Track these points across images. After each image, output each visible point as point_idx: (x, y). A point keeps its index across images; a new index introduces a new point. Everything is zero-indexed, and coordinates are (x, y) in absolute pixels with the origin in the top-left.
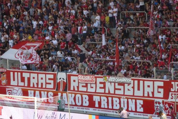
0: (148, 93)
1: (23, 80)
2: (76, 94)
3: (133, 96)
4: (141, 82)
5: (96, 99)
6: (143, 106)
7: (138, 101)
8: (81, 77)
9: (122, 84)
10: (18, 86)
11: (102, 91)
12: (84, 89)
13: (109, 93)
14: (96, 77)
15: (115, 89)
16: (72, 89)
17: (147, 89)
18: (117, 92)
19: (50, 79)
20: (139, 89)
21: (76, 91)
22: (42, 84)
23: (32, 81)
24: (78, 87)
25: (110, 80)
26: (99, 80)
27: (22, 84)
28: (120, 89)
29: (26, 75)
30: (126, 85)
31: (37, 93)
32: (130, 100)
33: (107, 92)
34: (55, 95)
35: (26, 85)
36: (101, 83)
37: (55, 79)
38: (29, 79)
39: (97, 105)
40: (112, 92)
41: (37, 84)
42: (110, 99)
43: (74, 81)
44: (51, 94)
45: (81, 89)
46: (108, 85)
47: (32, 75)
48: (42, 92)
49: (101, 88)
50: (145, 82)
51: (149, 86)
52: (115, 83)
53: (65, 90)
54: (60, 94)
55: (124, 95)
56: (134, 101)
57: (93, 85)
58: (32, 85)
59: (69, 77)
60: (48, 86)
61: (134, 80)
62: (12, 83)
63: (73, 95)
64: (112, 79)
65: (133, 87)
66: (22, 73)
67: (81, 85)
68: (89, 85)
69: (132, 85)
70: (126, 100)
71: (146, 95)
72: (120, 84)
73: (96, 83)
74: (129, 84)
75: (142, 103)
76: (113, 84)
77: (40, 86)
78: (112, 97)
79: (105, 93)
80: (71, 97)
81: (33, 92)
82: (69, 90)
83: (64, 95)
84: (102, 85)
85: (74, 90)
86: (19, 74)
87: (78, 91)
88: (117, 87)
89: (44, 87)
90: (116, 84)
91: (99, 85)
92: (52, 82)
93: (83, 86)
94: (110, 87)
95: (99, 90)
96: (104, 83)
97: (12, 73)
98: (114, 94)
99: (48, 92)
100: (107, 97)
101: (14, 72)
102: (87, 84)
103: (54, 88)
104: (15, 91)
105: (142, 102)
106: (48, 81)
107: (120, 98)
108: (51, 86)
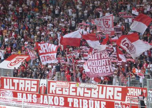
0: (109, 96)
1: (13, 84)
2: (54, 96)
3: (98, 98)
4: (105, 88)
5: (70, 100)
6: (105, 106)
7: (102, 103)
8: (58, 83)
9: (90, 89)
10: (9, 89)
11: (74, 94)
12: (60, 92)
13: (80, 96)
14: (70, 84)
15: (84, 93)
16: (51, 92)
17: (108, 93)
18: (86, 95)
19: (34, 84)
20: (102, 93)
22: (28, 88)
23: (21, 86)
24: (55, 91)
25: (80, 86)
26: (72, 86)
27: (12, 88)
28: (88, 93)
29: (16, 81)
30: (93, 90)
31: (24, 95)
32: (96, 102)
33: (78, 95)
35: (16, 89)
36: (73, 88)
37: (38, 84)
38: (18, 84)
39: (70, 105)
40: (82, 95)
41: (24, 88)
43: (53, 86)
44: (35, 96)
45: (58, 92)
46: (79, 89)
47: (21, 81)
48: (28, 95)
49: (73, 92)
50: (108, 88)
51: (110, 91)
52: (84, 88)
53: (45, 93)
54: (42, 96)
55: (91, 97)
56: (99, 102)
57: (66, 90)
58: (20, 89)
59: (49, 83)
60: (32, 90)
61: (99, 86)
62: (5, 87)
63: (52, 97)
64: (82, 85)
65: (98, 92)
66: (12, 79)
67: (58, 89)
68: (64, 89)
69: (97, 90)
70: (93, 101)
72: (88, 89)
73: (69, 88)
74: (95, 89)
75: (105, 104)
77: (26, 90)
78: (82, 99)
79: (76, 96)
81: (21, 94)
82: (49, 93)
83: (45, 97)
84: (74, 90)
87: (56, 94)
88: (86, 91)
89: (29, 90)
90: (86, 89)
91: (71, 90)
92: (36, 86)
94: (80, 91)
95: (71, 93)
96: (76, 88)
97: (5, 79)
98: (84, 97)
99: (33, 94)
100: (78, 99)
101: (7, 78)
102: (62, 88)
103: (37, 92)
104: (7, 94)
106: (33, 86)
107: (88, 100)
108: (35, 90)
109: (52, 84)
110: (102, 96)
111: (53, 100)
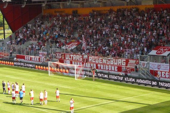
1: (70, 57)
2: (91, 63)
3: (114, 65)
4: (117, 60)
5: (99, 65)
6: (117, 69)
7: (115, 67)
8: (93, 57)
9: (109, 60)
10: (68, 60)
11: (101, 62)
12: (94, 62)
13: (104, 63)
14: (99, 57)
15: (106, 62)
16: (89, 61)
17: (119, 62)
18: (107, 63)
19: (81, 57)
20: (116, 62)
21: (91, 62)
22: (78, 59)
23: (74, 58)
24: (92, 61)
25: (104, 58)
26: (100, 58)
27: (70, 59)
28: (108, 62)
29: (72, 56)
31: (76, 62)
32: (112, 66)
33: (103, 63)
34: (83, 64)
35: (72, 59)
36: (101, 59)
37: (83, 57)
38: (73, 57)
39: (99, 68)
40: (105, 63)
41: (76, 59)
42: (104, 66)
43: (90, 58)
44: (81, 63)
45: (93, 61)
46: (104, 60)
47: (74, 56)
48: (78, 62)
49: (101, 61)
51: (120, 61)
53: (87, 62)
54: (85, 63)
55: (110, 64)
56: (114, 67)
57: (97, 60)
58: (74, 60)
59: (88, 57)
60: (80, 60)
61: (114, 58)
62: (66, 58)
63: (90, 64)
65: (114, 61)
66: (70, 55)
67: (93, 60)
68: (96, 60)
69: (113, 60)
71: (119, 64)
72: (108, 60)
73: (99, 59)
74: (112, 60)
77: (77, 60)
78: (105, 65)
79: (102, 63)
80: (89, 64)
81: (74, 62)
82: (88, 62)
83: (86, 63)
84: (101, 60)
85: (90, 62)
86: (69, 55)
87: (92, 62)
88: (107, 61)
89: (78, 60)
91: (100, 60)
92: (82, 58)
93: (94, 60)
95: (100, 62)
96: (102, 60)
97: (66, 55)
98: (106, 64)
99: (80, 62)
100: (103, 65)
101: (67, 54)
102: (95, 60)
103: (82, 61)
104: (67, 62)
105: (117, 67)
106: (80, 58)
107: (108, 65)
108: (81, 60)
109: (90, 57)
110: (115, 64)
111: (90, 65)
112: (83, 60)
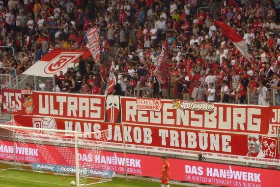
0: (238, 125)
1: (57, 106)
2: (133, 127)
3: (217, 129)
4: (229, 110)
5: (163, 133)
6: (230, 144)
7: (224, 137)
8: (141, 102)
9: (201, 112)
10: (49, 115)
11: (172, 122)
12: (146, 120)
13: (182, 125)
14: (163, 103)
15: (191, 119)
16: (128, 119)
17: (236, 120)
18: (193, 124)
19: (95, 105)
20: (225, 119)
21: (134, 122)
22: (84, 112)
23: (70, 108)
24: (136, 117)
25: (182, 106)
26: (167, 106)
27: (55, 112)
28: (198, 120)
29: (61, 100)
30: (206, 114)
31: (78, 125)
32: (212, 136)
33: (179, 123)
34: (104, 127)
35: (61, 113)
37: (102, 105)
38: (65, 105)
39: (164, 143)
40: (186, 123)
41: (78, 112)
42: (183, 133)
43: (131, 108)
44: (97, 126)
45: (140, 119)
46: (179, 113)
47: (70, 99)
48: (85, 124)
49: (169, 117)
50: (234, 109)
51: (239, 115)
52: (190, 111)
53: (117, 121)
54: (110, 127)
55: (203, 128)
56: (218, 136)
57: (157, 114)
58: (69, 114)
59: (123, 102)
60: (93, 115)
61: (218, 106)
62: (42, 110)
63: (130, 128)
64: (186, 104)
65: (217, 117)
66: (55, 96)
67: (140, 113)
68: (152, 114)
69: (215, 114)
70: (206, 135)
71: (235, 128)
72: (198, 112)
73: (161, 111)
74: (211, 112)
75: (229, 140)
76: (187, 112)
77: (81, 115)
78: (186, 131)
79: (175, 125)
80: (127, 131)
81: (71, 123)
82: (124, 120)
83: (117, 128)
84: (171, 114)
85: (131, 121)
86: (52, 97)
87: (137, 122)
88: (193, 116)
89: (87, 116)
90: (193, 112)
91: (166, 114)
92: (99, 109)
93: (143, 115)
94: (183, 117)
95: (167, 121)
96: (174, 111)
97: (40, 97)
98: (190, 126)
99: (93, 123)
100: (179, 131)
101: (44, 95)
102: (149, 112)
103: (102, 118)
104: (45, 123)
105: (229, 138)
106: (93, 108)
107: (197, 133)
108: (98, 115)
109: (129, 103)
110: (224, 125)
111: (132, 134)
112: (106, 114)
